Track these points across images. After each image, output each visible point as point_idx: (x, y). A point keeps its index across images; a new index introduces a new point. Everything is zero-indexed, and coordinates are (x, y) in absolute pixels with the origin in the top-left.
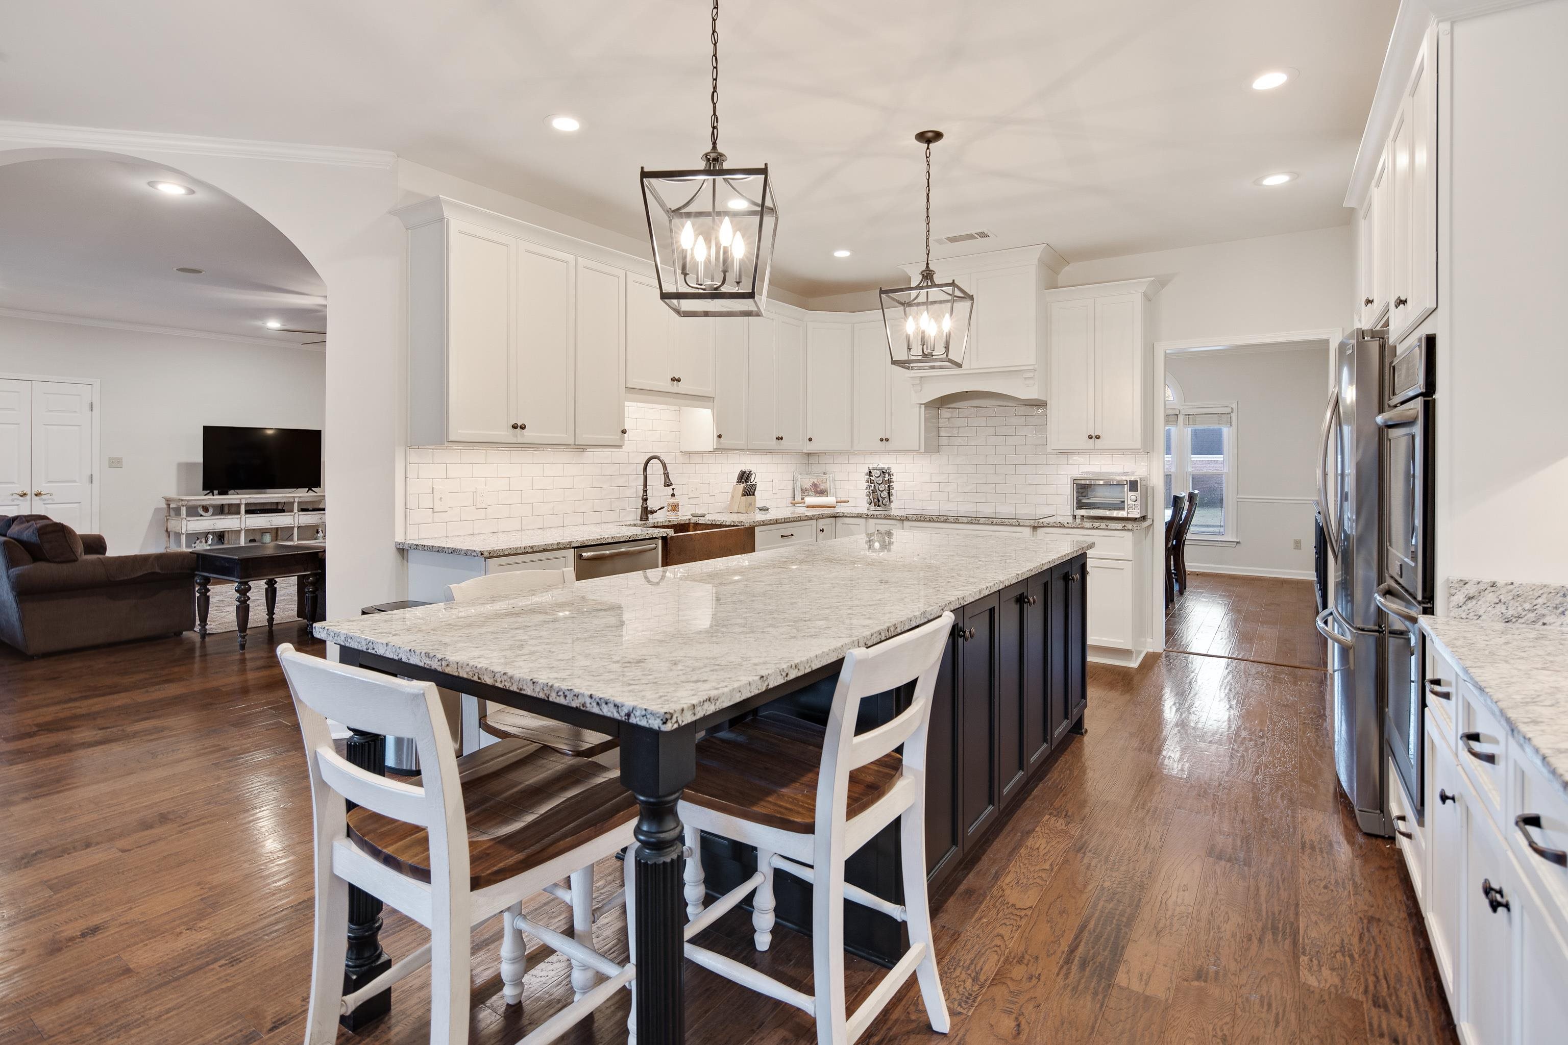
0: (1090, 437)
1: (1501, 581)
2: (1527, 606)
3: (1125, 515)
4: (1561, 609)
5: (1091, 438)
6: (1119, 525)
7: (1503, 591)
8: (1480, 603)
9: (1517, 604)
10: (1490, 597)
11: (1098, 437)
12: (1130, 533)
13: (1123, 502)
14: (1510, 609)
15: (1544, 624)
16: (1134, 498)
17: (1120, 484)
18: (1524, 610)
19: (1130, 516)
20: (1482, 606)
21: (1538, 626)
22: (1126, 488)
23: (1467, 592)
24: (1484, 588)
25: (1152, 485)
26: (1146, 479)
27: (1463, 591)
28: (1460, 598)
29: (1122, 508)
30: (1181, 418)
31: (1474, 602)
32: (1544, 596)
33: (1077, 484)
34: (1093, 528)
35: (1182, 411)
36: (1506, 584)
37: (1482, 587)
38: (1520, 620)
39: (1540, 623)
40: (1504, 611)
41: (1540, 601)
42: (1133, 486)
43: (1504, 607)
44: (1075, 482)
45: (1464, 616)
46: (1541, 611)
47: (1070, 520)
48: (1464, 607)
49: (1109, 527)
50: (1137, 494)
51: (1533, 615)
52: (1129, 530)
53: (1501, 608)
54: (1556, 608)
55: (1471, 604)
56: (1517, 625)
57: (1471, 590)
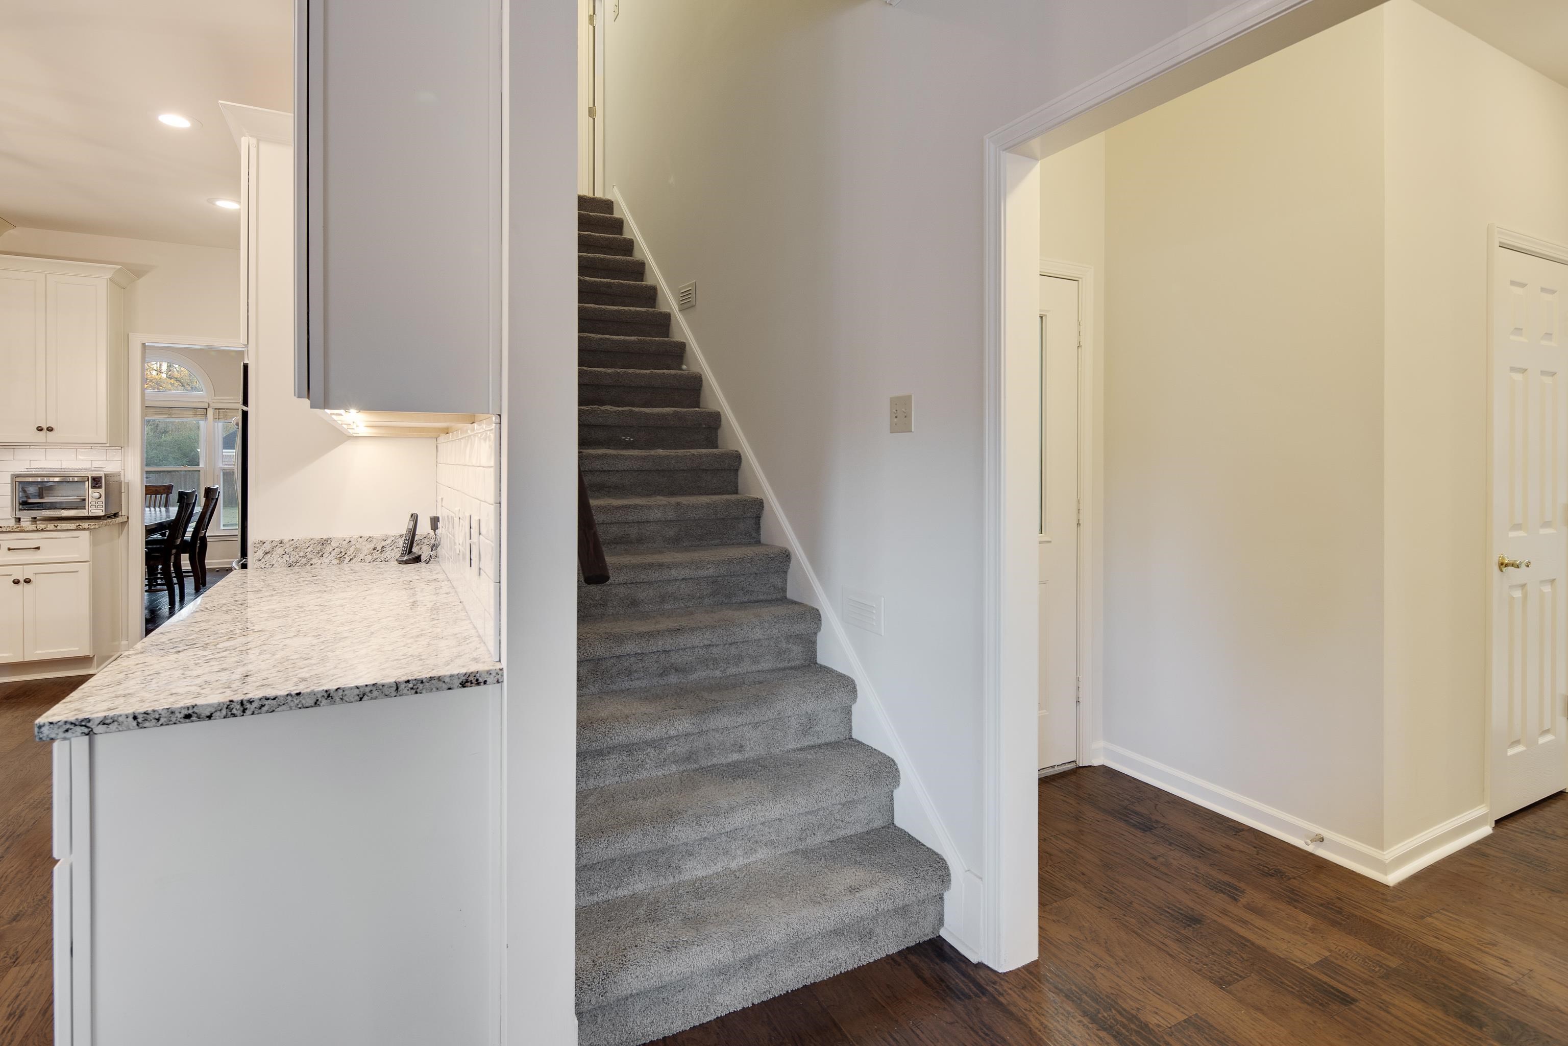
0: (40, 429)
1: (286, 539)
2: (302, 554)
3: (86, 514)
4: (321, 553)
5: (42, 430)
6: (72, 525)
7: (287, 546)
8: (273, 556)
9: (296, 553)
10: (280, 551)
11: (50, 429)
12: (87, 532)
13: (84, 500)
14: (291, 557)
15: (311, 564)
16: (97, 495)
17: (82, 481)
18: (300, 557)
19: (91, 515)
20: (274, 558)
21: (308, 567)
22: (87, 484)
23: (264, 549)
24: (275, 545)
25: (126, 481)
26: (119, 475)
27: (262, 549)
28: (260, 553)
29: (84, 508)
30: (210, 412)
31: (269, 555)
32: (311, 546)
33: (20, 482)
34: (37, 531)
35: (211, 405)
36: (289, 541)
37: (274, 544)
38: (298, 564)
39: (309, 564)
40: (288, 559)
41: (309, 549)
42: (96, 482)
43: (288, 556)
44: (18, 480)
45: (263, 567)
46: (310, 556)
47: (12, 523)
48: (263, 560)
49: (59, 528)
50: (102, 491)
51: (305, 559)
52: (84, 529)
53: (286, 557)
54: (318, 553)
55: (267, 557)
56: (296, 567)
57: (267, 547)
